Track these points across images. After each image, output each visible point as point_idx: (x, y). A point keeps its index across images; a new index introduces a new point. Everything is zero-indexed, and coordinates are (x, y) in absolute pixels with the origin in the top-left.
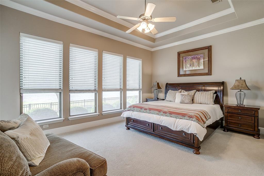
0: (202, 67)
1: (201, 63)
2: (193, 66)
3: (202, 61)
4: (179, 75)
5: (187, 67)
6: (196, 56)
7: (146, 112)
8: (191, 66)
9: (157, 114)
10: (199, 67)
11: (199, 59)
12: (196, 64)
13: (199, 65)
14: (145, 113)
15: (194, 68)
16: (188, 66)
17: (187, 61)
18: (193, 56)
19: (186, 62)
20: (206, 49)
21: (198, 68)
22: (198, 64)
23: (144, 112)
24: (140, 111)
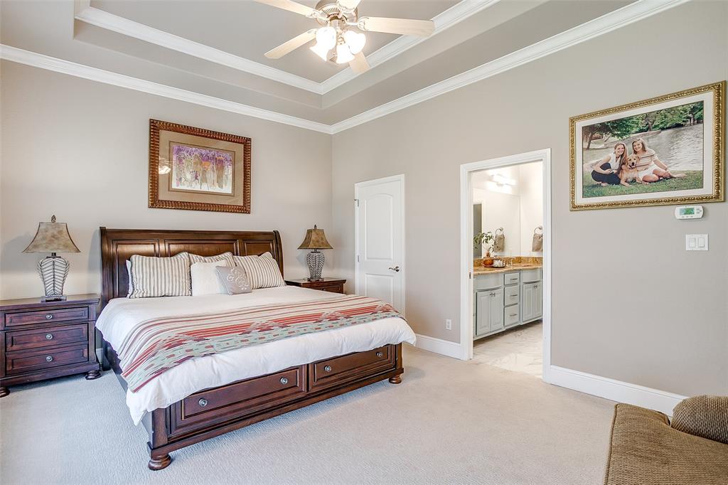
0: (227, 189)
1: (227, 178)
2: (204, 180)
3: (228, 171)
4: (155, 202)
5: (183, 179)
6: (213, 153)
7: (276, 338)
8: (196, 178)
9: (316, 329)
10: (221, 186)
11: (220, 164)
12: (212, 175)
13: (220, 180)
14: (273, 340)
15: (205, 188)
16: (189, 176)
17: (184, 161)
18: (203, 152)
19: (180, 160)
20: (241, 143)
21: (217, 189)
22: (218, 177)
23: (269, 341)
24: (246, 343)
